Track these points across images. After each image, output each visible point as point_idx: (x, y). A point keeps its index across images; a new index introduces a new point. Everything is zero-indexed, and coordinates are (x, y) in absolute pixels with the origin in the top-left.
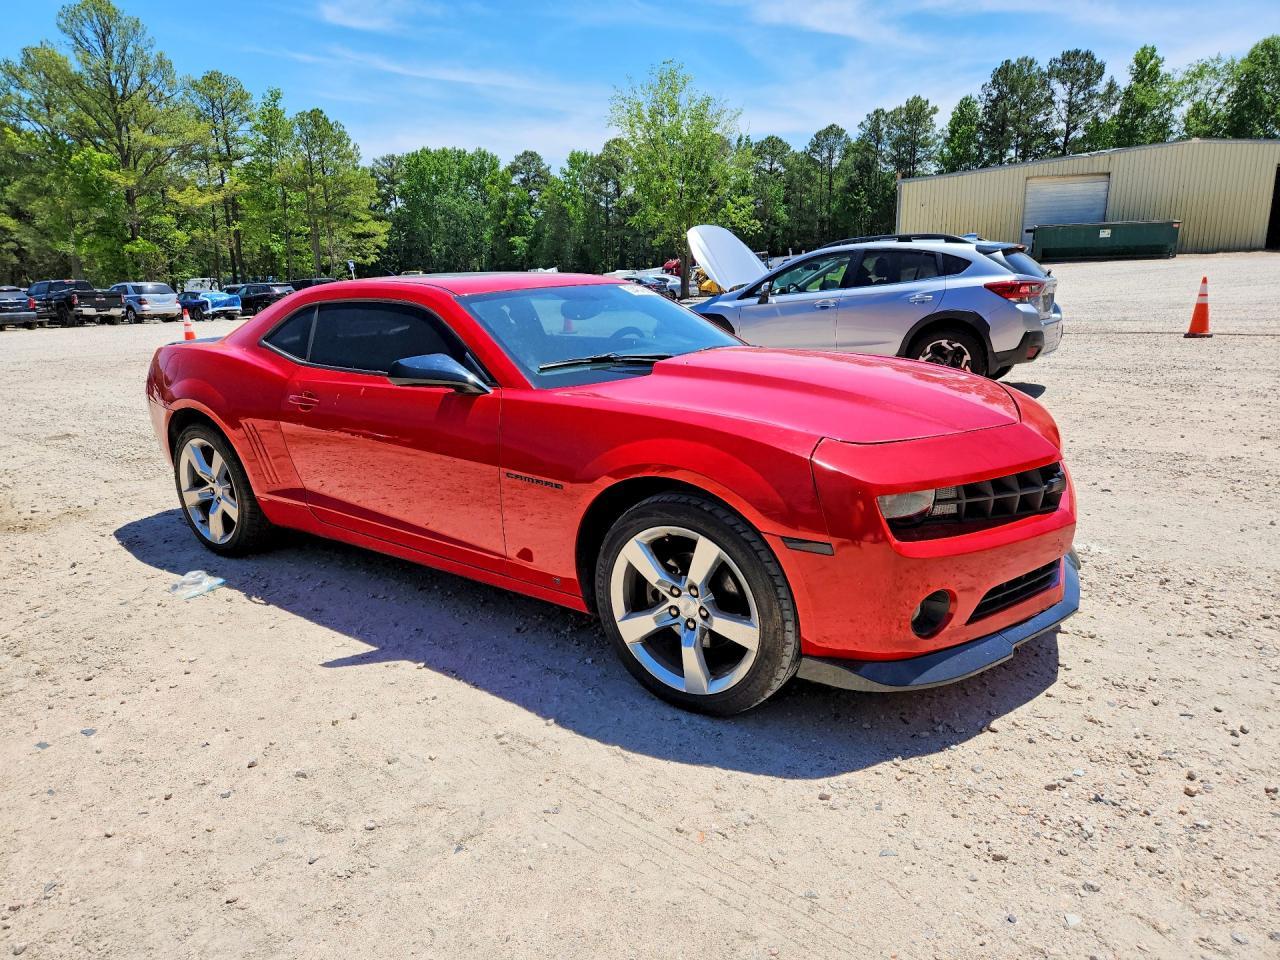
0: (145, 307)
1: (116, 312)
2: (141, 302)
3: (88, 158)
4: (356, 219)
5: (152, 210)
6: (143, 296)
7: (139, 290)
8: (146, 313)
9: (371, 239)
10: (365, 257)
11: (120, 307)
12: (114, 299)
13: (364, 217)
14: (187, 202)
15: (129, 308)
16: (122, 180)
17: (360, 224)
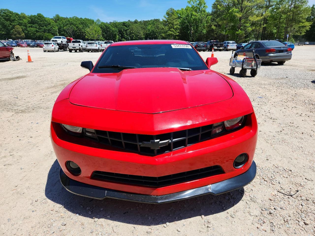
0: (228, 47)
1: (221, 48)
2: (228, 46)
3: (233, 11)
4: (300, 22)
5: (245, 23)
6: (229, 44)
7: (228, 43)
8: (228, 49)
9: (304, 28)
10: (301, 33)
11: (222, 47)
12: (221, 46)
13: (304, 21)
14: (253, 20)
15: (225, 47)
16: (239, 15)
17: (301, 23)
